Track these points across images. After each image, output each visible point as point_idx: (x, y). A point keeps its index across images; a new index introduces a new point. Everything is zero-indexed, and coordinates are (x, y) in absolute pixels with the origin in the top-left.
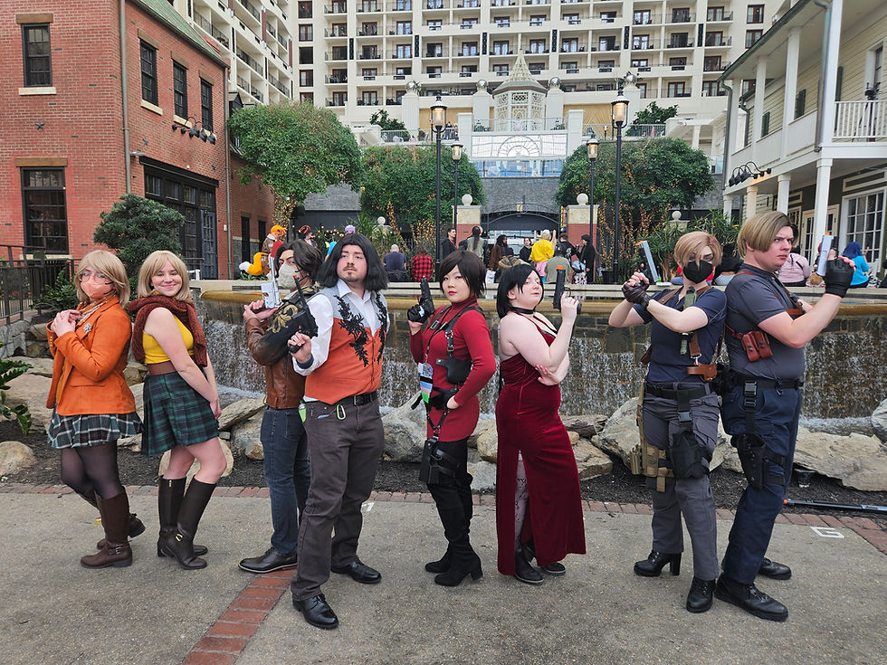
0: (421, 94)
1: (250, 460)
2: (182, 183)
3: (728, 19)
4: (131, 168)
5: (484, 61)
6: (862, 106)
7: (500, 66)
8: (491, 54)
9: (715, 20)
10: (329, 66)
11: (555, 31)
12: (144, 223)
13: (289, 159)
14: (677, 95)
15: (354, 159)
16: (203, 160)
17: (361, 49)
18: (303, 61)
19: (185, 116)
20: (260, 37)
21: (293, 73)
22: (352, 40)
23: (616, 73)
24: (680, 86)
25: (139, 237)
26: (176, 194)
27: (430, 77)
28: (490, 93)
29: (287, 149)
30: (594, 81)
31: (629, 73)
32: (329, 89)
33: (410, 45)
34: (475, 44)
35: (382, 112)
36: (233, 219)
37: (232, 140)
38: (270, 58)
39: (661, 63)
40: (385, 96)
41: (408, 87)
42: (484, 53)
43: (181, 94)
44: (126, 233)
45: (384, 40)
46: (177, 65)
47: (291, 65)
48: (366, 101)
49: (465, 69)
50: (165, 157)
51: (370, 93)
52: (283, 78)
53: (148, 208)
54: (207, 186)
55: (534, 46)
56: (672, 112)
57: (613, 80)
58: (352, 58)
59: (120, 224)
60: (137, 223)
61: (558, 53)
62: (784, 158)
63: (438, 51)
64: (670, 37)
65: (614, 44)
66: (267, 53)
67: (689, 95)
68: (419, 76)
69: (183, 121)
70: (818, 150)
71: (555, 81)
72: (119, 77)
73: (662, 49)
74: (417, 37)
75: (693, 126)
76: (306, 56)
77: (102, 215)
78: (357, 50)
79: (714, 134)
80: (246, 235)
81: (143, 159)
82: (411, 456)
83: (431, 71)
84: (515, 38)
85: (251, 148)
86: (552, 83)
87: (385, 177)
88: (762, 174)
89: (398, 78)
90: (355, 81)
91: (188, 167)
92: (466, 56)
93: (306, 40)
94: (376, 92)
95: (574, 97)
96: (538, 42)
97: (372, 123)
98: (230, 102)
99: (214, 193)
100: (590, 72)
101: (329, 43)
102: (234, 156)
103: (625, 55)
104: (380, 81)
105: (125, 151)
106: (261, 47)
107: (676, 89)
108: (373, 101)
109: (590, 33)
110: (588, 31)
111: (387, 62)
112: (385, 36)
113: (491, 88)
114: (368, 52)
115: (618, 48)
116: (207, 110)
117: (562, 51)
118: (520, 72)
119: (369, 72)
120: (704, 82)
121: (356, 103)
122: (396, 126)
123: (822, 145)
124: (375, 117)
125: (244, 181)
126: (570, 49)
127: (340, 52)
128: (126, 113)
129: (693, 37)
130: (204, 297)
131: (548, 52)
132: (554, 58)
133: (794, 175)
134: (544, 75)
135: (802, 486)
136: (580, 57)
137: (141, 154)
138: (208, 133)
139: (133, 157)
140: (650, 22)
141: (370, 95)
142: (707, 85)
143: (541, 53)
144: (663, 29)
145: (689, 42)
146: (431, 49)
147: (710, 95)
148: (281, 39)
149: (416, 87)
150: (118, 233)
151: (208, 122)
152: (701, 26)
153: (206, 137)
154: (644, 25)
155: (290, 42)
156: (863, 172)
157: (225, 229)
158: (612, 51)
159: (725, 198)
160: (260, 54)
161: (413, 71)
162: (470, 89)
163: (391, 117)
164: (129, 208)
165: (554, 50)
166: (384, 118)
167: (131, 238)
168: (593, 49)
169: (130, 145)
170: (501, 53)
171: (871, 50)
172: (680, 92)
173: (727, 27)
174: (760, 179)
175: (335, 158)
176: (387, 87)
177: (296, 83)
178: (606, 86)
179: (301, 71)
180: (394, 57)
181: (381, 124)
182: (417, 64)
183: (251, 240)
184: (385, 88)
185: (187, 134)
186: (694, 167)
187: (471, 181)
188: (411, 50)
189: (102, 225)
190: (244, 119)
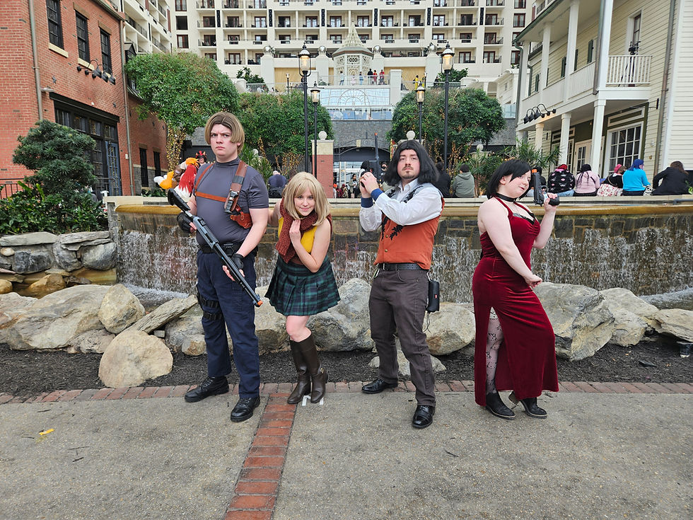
0: (275, 56)
1: (188, 357)
2: (89, 118)
3: (501, 5)
4: (43, 102)
5: (323, 31)
6: (627, 60)
7: (335, 36)
8: (328, 26)
9: (492, 5)
10: (201, 32)
11: (376, 10)
12: (59, 146)
13: (180, 98)
14: (465, 62)
15: (233, 100)
16: (106, 98)
17: (227, 19)
18: (179, 27)
19: (88, 59)
20: (144, 6)
21: (172, 36)
22: (218, 11)
23: (422, 44)
24: (468, 55)
25: (55, 158)
26: (83, 127)
27: (282, 42)
28: (329, 57)
29: (178, 90)
30: (405, 49)
31: (431, 44)
32: (202, 50)
33: (265, 17)
34: (316, 18)
35: (246, 69)
36: (133, 150)
37: (129, 84)
38: (153, 24)
39: (454, 37)
40: (246, 57)
41: (265, 51)
42: (323, 25)
43: (84, 41)
44: (43, 155)
45: (245, 13)
46: (79, 15)
47: (170, 30)
48: (232, 61)
49: (309, 37)
50: (73, 95)
51: (235, 54)
52: (164, 40)
53: (61, 133)
54: (110, 121)
55: (360, 21)
56: (464, 73)
57: (419, 49)
58: (219, 26)
59: (37, 146)
60: (52, 145)
61: (378, 27)
62: (566, 101)
63: (287, 23)
64: (460, 17)
65: (419, 22)
66: (150, 20)
67: (474, 62)
68: (273, 42)
69: (86, 64)
70: (596, 93)
71: (377, 48)
72: (27, 22)
73: (455, 26)
74: (270, 11)
75: (483, 83)
76: (182, 23)
77: (20, 139)
78: (224, 20)
79: (498, 89)
80: (144, 163)
81: (53, 95)
82: (341, 345)
83: (282, 38)
84: (346, 15)
85: (146, 89)
86: (375, 50)
87: (257, 117)
88: (548, 114)
89: (257, 43)
90: (222, 45)
91: (93, 104)
92: (309, 27)
93: (181, 10)
94: (239, 54)
95: (391, 61)
96: (363, 18)
97: (238, 77)
98: (126, 51)
99: (115, 127)
100: (402, 43)
101: (200, 13)
102: (131, 97)
103: (428, 30)
104: (242, 45)
105: (36, 88)
106: (145, 14)
107: (465, 57)
108: (238, 61)
109: (402, 12)
110: (401, 10)
111: (248, 31)
112: (245, 9)
113: (330, 53)
114: (232, 21)
115: (422, 25)
116: (107, 56)
117: (382, 25)
118: (351, 40)
119: (233, 39)
120: (484, 52)
121: (224, 62)
122: (257, 80)
123: (599, 89)
124: (241, 73)
125: (141, 117)
126: (387, 24)
127: (210, 21)
128: (35, 54)
129: (476, 18)
130: (119, 210)
131: (371, 26)
132: (376, 31)
133: (574, 114)
134: (369, 44)
135: (684, 356)
136: (395, 31)
137: (51, 90)
138: (109, 76)
139: (44, 93)
140: (445, 5)
141: (235, 56)
142: (486, 55)
143: (366, 27)
144: (455, 11)
145: (474, 22)
146: (282, 21)
147: (488, 62)
148: (161, 9)
149: (271, 50)
150: (35, 155)
151: (108, 66)
152: (482, 9)
153: (107, 78)
154: (441, 7)
155: (169, 11)
156: (624, 111)
157: (127, 158)
158: (418, 27)
159: (518, 133)
160: (144, 20)
161: (268, 37)
162: (313, 54)
163: (253, 74)
164: (44, 132)
165: (376, 25)
166: (248, 74)
167: (47, 159)
168: (405, 25)
169: (41, 83)
170: (336, 26)
171: (631, 17)
172: (467, 59)
173: (501, 11)
174: (546, 118)
175: (218, 99)
176: (248, 50)
177: (175, 45)
178: (415, 53)
179: (178, 36)
180: (252, 26)
181: (246, 78)
182: (271, 32)
183: (148, 168)
184: (246, 51)
185: (90, 75)
186: (492, 111)
187: (324, 121)
188: (266, 21)
189: (20, 147)
190: (139, 65)
